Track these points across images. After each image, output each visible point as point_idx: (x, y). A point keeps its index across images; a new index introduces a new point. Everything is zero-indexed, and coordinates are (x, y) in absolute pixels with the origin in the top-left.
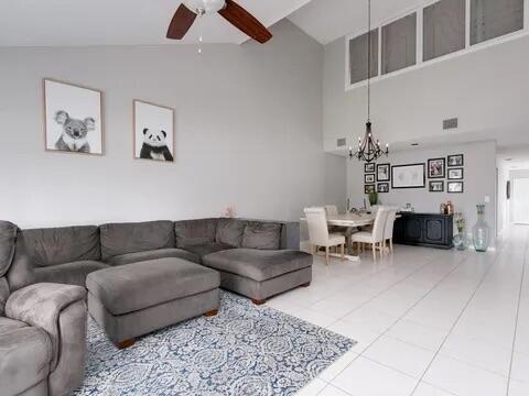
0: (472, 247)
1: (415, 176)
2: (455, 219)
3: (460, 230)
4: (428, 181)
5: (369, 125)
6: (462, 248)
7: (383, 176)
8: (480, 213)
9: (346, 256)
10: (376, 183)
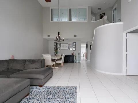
0: (78, 62)
1: (66, 46)
2: (74, 56)
3: (76, 58)
4: (69, 48)
5: (59, 33)
6: (76, 62)
7: (59, 46)
8: (79, 55)
9: (55, 67)
10: (57, 48)
